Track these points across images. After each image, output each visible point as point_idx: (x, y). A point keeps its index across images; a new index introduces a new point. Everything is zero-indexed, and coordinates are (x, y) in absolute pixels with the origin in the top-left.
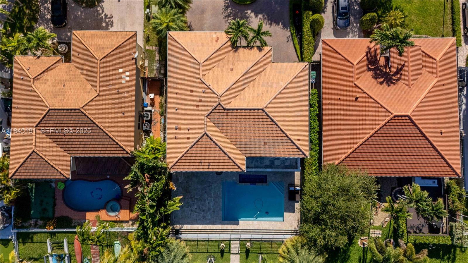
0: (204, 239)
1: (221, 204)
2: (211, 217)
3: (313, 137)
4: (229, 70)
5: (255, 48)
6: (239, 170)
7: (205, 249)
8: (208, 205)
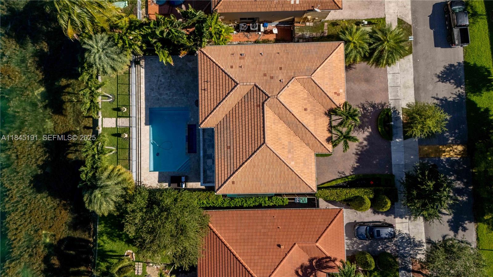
0: (131, 91)
1: (166, 106)
2: (153, 97)
3: (237, 200)
4: (305, 107)
5: (329, 135)
6: (200, 121)
7: (121, 92)
8: (165, 93)
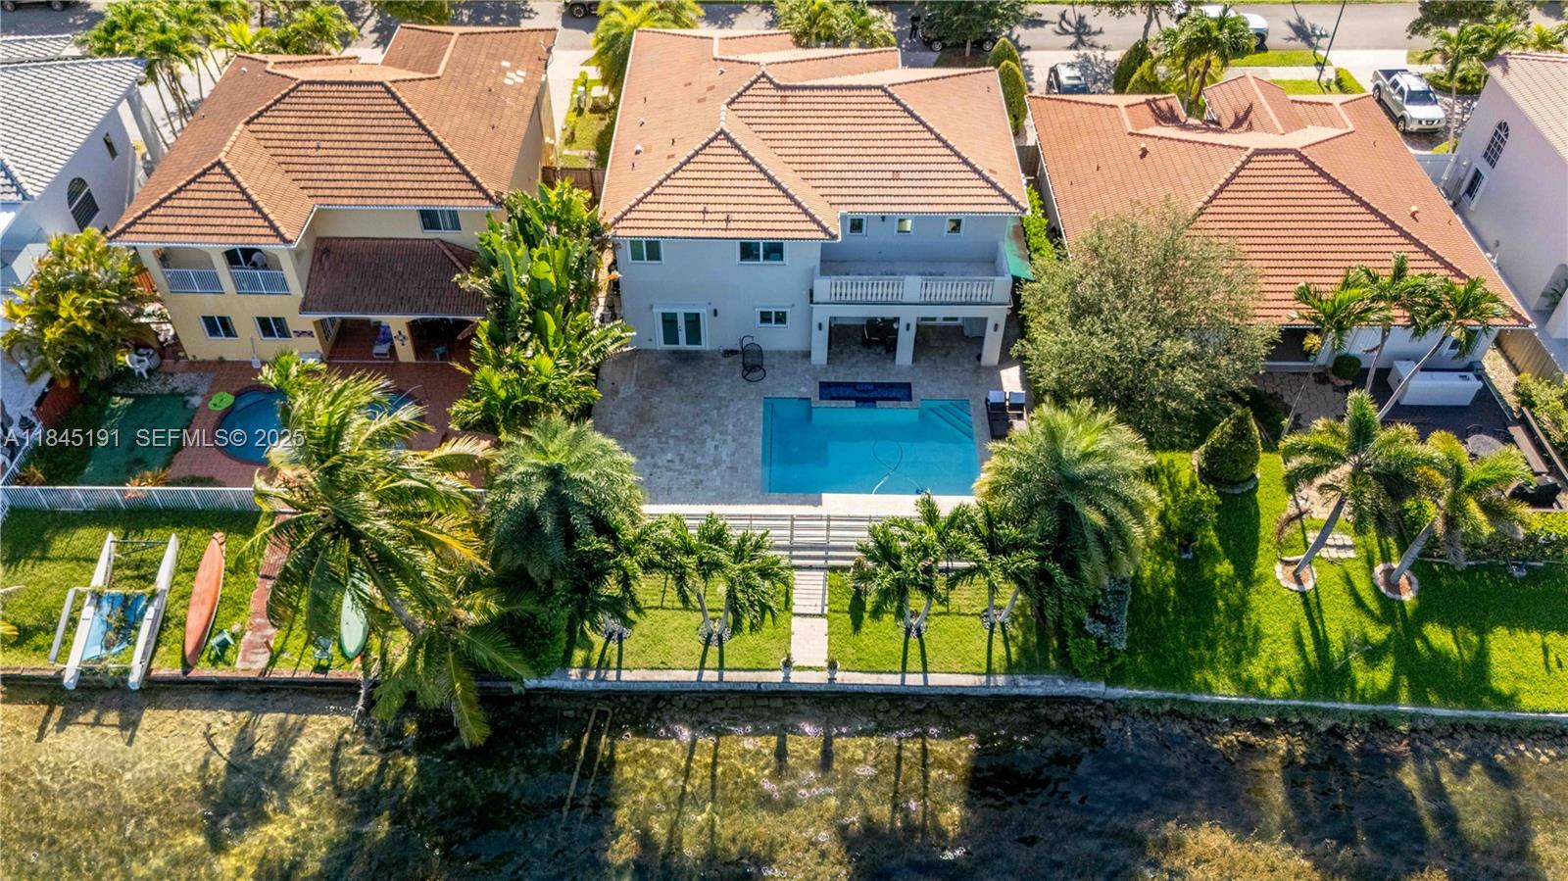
1: (758, 450)
2: (723, 483)
8: (712, 451)
